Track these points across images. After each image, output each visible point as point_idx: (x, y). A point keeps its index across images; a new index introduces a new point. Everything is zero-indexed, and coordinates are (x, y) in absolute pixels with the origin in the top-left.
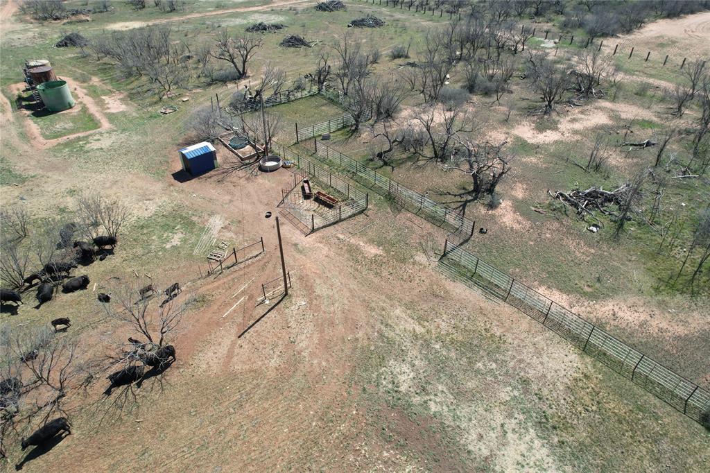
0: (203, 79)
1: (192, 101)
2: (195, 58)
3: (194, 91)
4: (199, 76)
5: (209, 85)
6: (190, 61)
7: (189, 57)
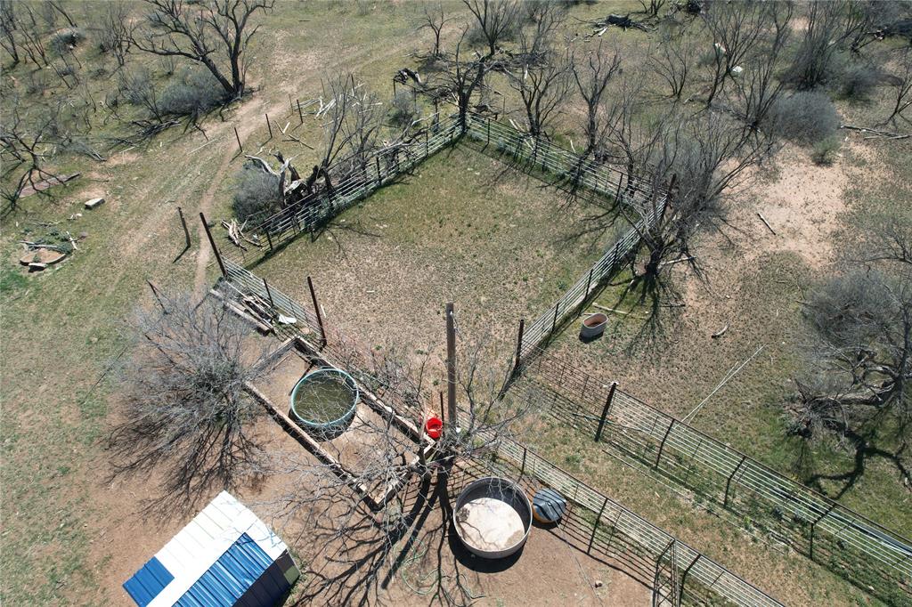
0: (129, 113)
1: (116, 205)
2: (91, 43)
3: (114, 162)
4: (115, 104)
5: (153, 132)
6: (80, 51)
7: (72, 40)
